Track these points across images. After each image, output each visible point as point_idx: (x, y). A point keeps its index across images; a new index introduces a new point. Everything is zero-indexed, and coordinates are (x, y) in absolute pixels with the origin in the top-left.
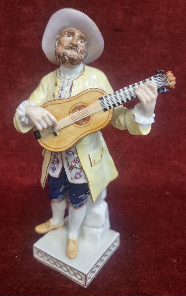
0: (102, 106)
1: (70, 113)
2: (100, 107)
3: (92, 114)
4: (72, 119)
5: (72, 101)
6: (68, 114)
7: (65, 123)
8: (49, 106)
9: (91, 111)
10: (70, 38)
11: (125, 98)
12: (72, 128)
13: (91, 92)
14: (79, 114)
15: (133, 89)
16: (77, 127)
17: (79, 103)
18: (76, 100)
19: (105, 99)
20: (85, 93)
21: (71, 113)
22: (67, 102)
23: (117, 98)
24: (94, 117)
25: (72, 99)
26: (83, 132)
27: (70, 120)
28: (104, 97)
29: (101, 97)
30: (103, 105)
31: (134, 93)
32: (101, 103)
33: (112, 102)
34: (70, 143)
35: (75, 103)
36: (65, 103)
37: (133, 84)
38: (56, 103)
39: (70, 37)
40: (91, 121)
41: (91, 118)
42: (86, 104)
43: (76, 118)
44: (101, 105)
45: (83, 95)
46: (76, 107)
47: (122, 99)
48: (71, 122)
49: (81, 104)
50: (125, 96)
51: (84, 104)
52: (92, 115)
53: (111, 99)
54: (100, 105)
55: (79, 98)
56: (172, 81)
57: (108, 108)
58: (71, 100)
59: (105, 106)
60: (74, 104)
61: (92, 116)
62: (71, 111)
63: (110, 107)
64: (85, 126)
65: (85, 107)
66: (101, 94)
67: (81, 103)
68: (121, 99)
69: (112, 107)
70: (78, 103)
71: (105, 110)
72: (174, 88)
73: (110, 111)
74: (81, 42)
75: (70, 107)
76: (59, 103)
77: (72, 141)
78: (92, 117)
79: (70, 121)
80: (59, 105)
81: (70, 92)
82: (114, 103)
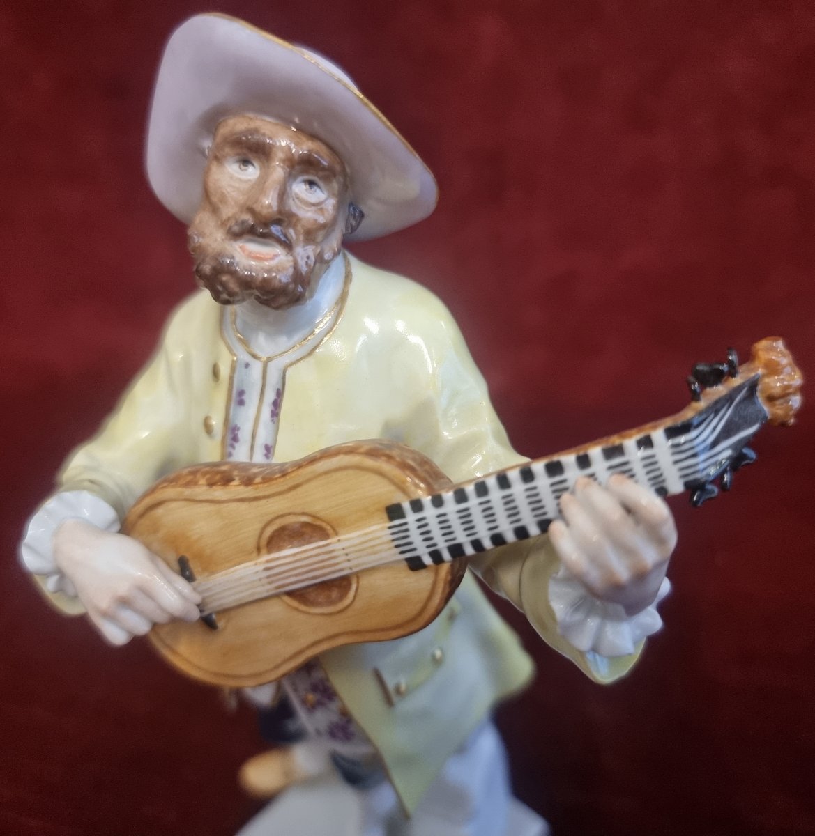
0: (397, 546)
1: (259, 549)
2: (389, 549)
3: (355, 570)
4: (270, 580)
5: (264, 502)
6: (252, 553)
7: (242, 592)
8: (173, 505)
9: (349, 560)
10: (250, 169)
11: (512, 523)
12: (278, 610)
13: (351, 472)
14: (296, 561)
15: (553, 485)
16: (297, 609)
17: (295, 514)
18: (281, 497)
19: (411, 517)
20: (320, 475)
21: (264, 551)
22: (242, 500)
23: (470, 522)
24: (365, 581)
25: (267, 493)
26: (321, 635)
27: (260, 580)
28: (406, 506)
29: (395, 501)
30: (402, 543)
31: (558, 504)
32: (393, 534)
33: (444, 535)
34: (272, 666)
35: (280, 513)
36: (234, 505)
37: (555, 458)
38: (197, 498)
39: (253, 165)
40: (355, 597)
41: (354, 586)
42: (328, 523)
43: (287, 578)
44: (393, 540)
45: (309, 480)
46: (283, 529)
47: (496, 527)
48: (268, 591)
49: (305, 519)
50: (510, 516)
51: (318, 523)
52: (358, 575)
53: (443, 521)
54: (387, 542)
55: (293, 493)
56: (785, 395)
57: (428, 560)
58: (261, 494)
59: (414, 550)
60: (276, 515)
61: (358, 578)
62: (264, 542)
63: (436, 557)
64: (331, 614)
65: (324, 535)
66: (392, 488)
67: (304, 514)
68: (491, 529)
69: (447, 556)
70: (289, 514)
71: (415, 564)
72: (792, 421)
73: (437, 573)
74: (311, 183)
75: (258, 526)
76: (209, 497)
77: (279, 661)
78: (358, 582)
79: (263, 585)
80: (213, 507)
81: (275, 418)
82: (454, 539)
